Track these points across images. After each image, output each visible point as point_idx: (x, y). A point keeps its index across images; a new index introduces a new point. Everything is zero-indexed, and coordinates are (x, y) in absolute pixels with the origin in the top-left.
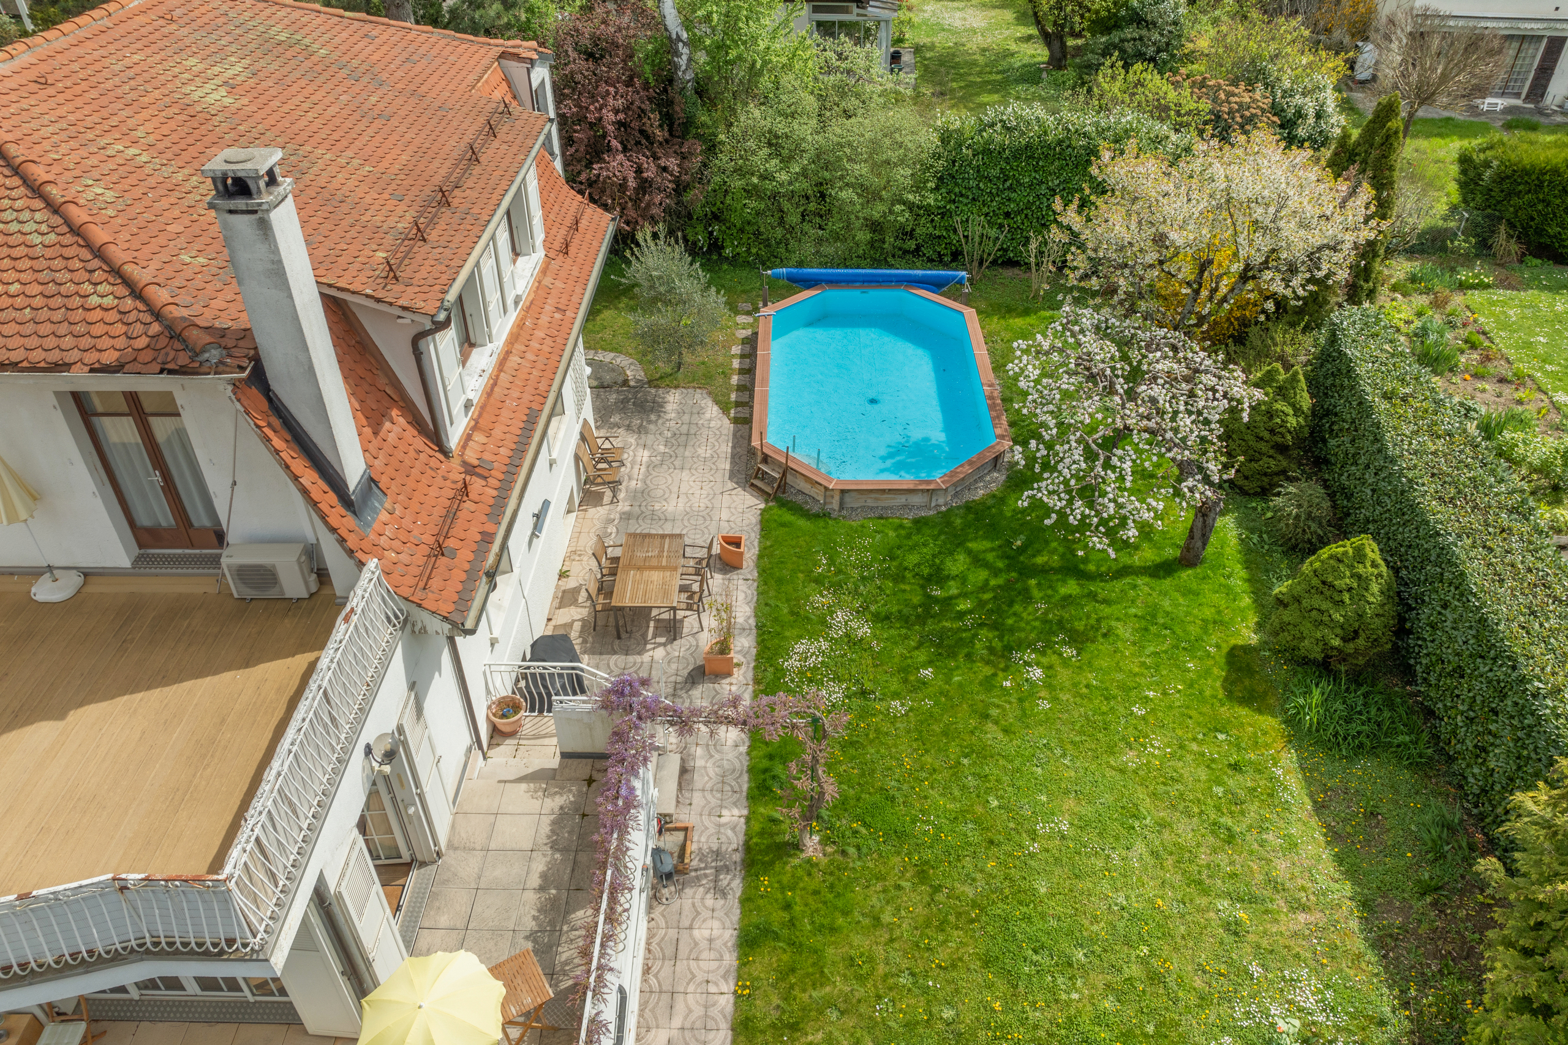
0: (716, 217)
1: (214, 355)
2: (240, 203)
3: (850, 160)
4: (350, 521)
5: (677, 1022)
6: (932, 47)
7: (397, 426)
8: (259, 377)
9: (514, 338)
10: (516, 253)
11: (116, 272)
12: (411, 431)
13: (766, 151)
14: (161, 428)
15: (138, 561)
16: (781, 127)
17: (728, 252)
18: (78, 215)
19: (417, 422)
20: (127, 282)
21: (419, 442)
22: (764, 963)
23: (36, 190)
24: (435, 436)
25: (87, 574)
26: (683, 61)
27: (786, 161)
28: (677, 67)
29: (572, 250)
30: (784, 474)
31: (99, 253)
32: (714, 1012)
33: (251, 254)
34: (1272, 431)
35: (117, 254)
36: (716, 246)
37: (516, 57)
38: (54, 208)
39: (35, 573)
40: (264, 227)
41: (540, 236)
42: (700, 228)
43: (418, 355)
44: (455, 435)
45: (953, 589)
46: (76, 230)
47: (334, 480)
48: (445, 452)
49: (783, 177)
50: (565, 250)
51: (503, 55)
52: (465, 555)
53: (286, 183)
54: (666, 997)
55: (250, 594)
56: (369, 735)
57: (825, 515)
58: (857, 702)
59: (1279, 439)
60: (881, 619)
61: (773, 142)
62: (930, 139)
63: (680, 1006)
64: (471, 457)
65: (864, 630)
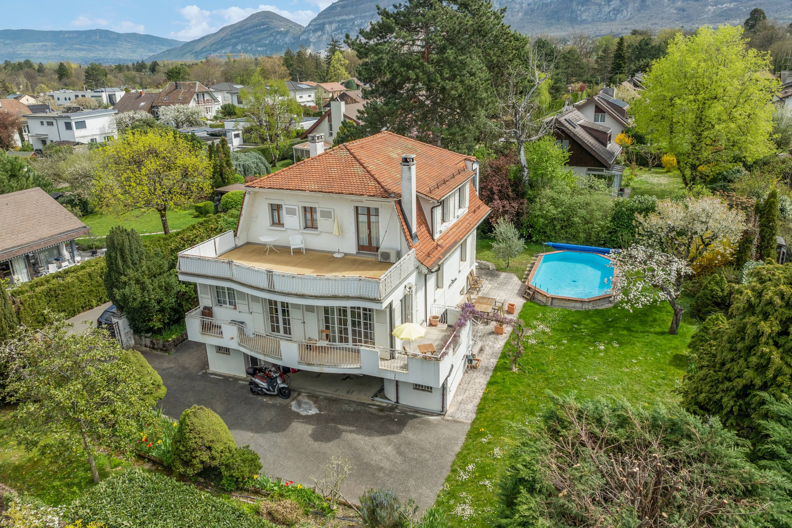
0: (531, 226)
1: (393, 195)
2: (406, 164)
3: (579, 208)
4: (410, 240)
5: (466, 395)
6: (640, 189)
7: (423, 228)
8: (399, 203)
9: (455, 225)
10: (460, 207)
11: (376, 179)
12: (426, 232)
13: (550, 203)
14: (373, 219)
15: (357, 253)
16: (555, 196)
17: (534, 239)
18: (369, 169)
19: (428, 230)
20: (377, 181)
21: (428, 235)
22: (493, 388)
23: (361, 164)
24: (432, 235)
25: (346, 254)
26: (525, 174)
27: (556, 207)
28: (523, 175)
29: (476, 213)
30: (534, 293)
31: (372, 176)
32: (477, 395)
33: (406, 175)
34: (712, 297)
35: (376, 176)
36: (530, 237)
37: (470, 160)
38: (364, 168)
39: (334, 253)
40: (410, 169)
41: (467, 205)
42: (525, 230)
43: (432, 212)
44: (437, 236)
45: (582, 327)
46: (368, 172)
47: (410, 231)
48: (433, 240)
49: (554, 212)
50: (474, 212)
51: (465, 159)
52: (434, 259)
53: (415, 162)
54: (464, 391)
55: (382, 260)
56: (406, 283)
57: (545, 305)
58: (541, 345)
59: (715, 300)
60: (554, 329)
61: (553, 201)
62: (610, 204)
63: (467, 392)
64: (439, 243)
65: (547, 330)
